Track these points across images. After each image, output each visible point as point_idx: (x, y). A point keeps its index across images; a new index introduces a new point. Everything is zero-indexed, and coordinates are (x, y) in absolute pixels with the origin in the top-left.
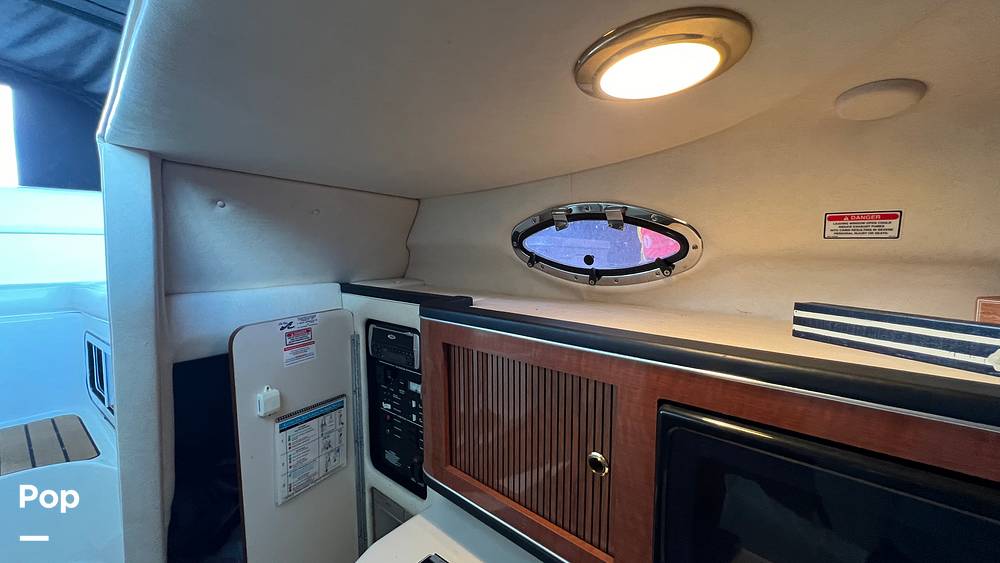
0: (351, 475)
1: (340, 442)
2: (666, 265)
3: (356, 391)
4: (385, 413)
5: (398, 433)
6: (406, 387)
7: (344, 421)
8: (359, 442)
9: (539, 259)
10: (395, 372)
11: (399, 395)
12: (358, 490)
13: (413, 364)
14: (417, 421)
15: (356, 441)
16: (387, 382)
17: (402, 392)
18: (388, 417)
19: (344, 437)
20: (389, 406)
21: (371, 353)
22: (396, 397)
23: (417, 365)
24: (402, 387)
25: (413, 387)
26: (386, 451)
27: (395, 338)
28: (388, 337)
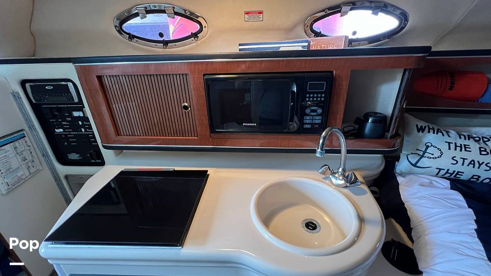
0: (47, 174)
1: (32, 156)
2: (195, 35)
3: (31, 127)
4: (60, 135)
5: (73, 142)
6: (71, 116)
7: (30, 144)
8: (45, 155)
9: (134, 37)
10: (60, 110)
11: (68, 121)
12: (56, 180)
13: (73, 100)
14: (86, 131)
15: (43, 155)
16: (55, 116)
17: (69, 119)
18: (63, 136)
19: (34, 153)
20: (61, 130)
21: (34, 102)
22: (65, 123)
23: (76, 100)
24: (68, 117)
25: (76, 114)
26: (68, 155)
27: (52, 87)
28: (46, 88)
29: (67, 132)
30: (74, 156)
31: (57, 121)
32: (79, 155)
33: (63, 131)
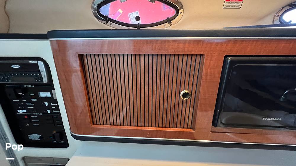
4: (22, 115)
5: (36, 123)
6: (37, 96)
10: (25, 90)
11: (32, 102)
12: (12, 162)
13: (42, 80)
14: (51, 112)
16: (19, 97)
17: (35, 100)
18: (26, 117)
20: (25, 111)
22: (30, 104)
23: (45, 80)
24: (33, 97)
25: (43, 95)
26: (29, 135)
28: (12, 66)
29: (30, 112)
30: (35, 137)
31: (21, 101)
32: (41, 136)
33: (26, 112)
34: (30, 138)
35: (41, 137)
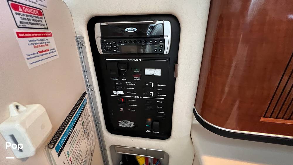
5: (132, 108)
6: (141, 74)
10: (128, 65)
11: (133, 82)
13: (163, 51)
14: (155, 96)
16: (119, 74)
18: (122, 100)
20: (122, 92)
21: (100, 51)
22: (130, 84)
23: (167, 51)
24: (137, 75)
25: (149, 72)
26: (119, 122)
27: (136, 30)
28: (126, 30)
29: (129, 95)
30: (126, 124)
31: (120, 80)
32: (134, 123)
33: (123, 94)
34: (120, 125)
35: (134, 125)
